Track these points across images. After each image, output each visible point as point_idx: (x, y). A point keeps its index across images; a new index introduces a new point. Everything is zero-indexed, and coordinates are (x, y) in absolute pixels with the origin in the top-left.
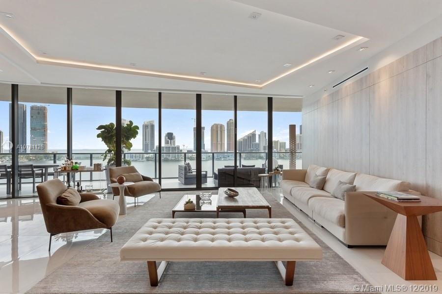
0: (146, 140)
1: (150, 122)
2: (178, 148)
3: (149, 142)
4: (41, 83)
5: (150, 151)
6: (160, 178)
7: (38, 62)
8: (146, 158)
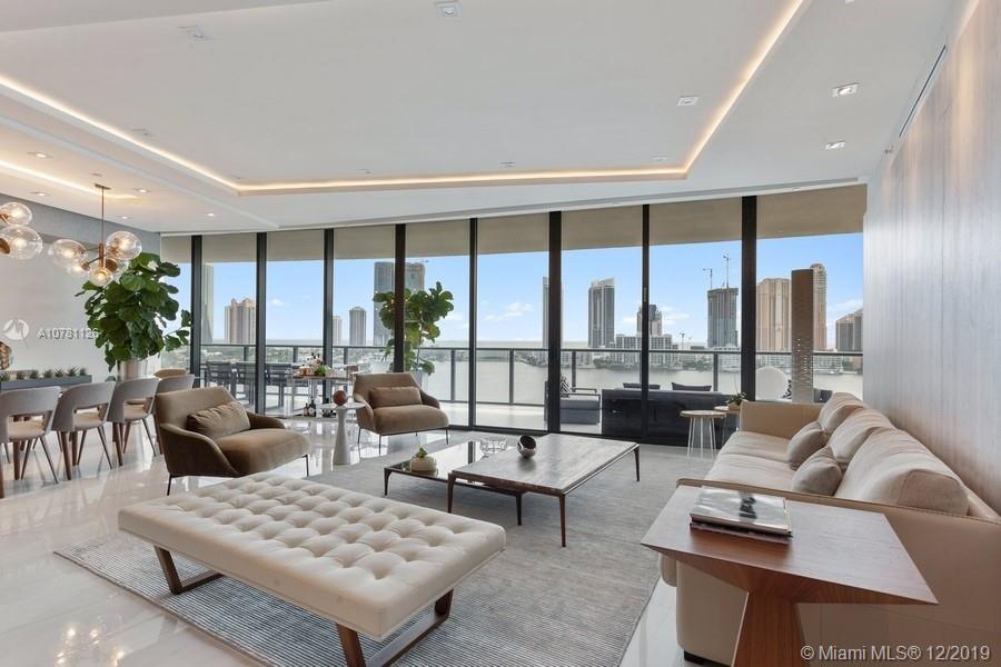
0: (595, 323)
1: (604, 281)
2: (668, 340)
3: (601, 325)
4: (281, 227)
5: (603, 347)
6: (472, 403)
7: (240, 193)
8: (596, 361)
